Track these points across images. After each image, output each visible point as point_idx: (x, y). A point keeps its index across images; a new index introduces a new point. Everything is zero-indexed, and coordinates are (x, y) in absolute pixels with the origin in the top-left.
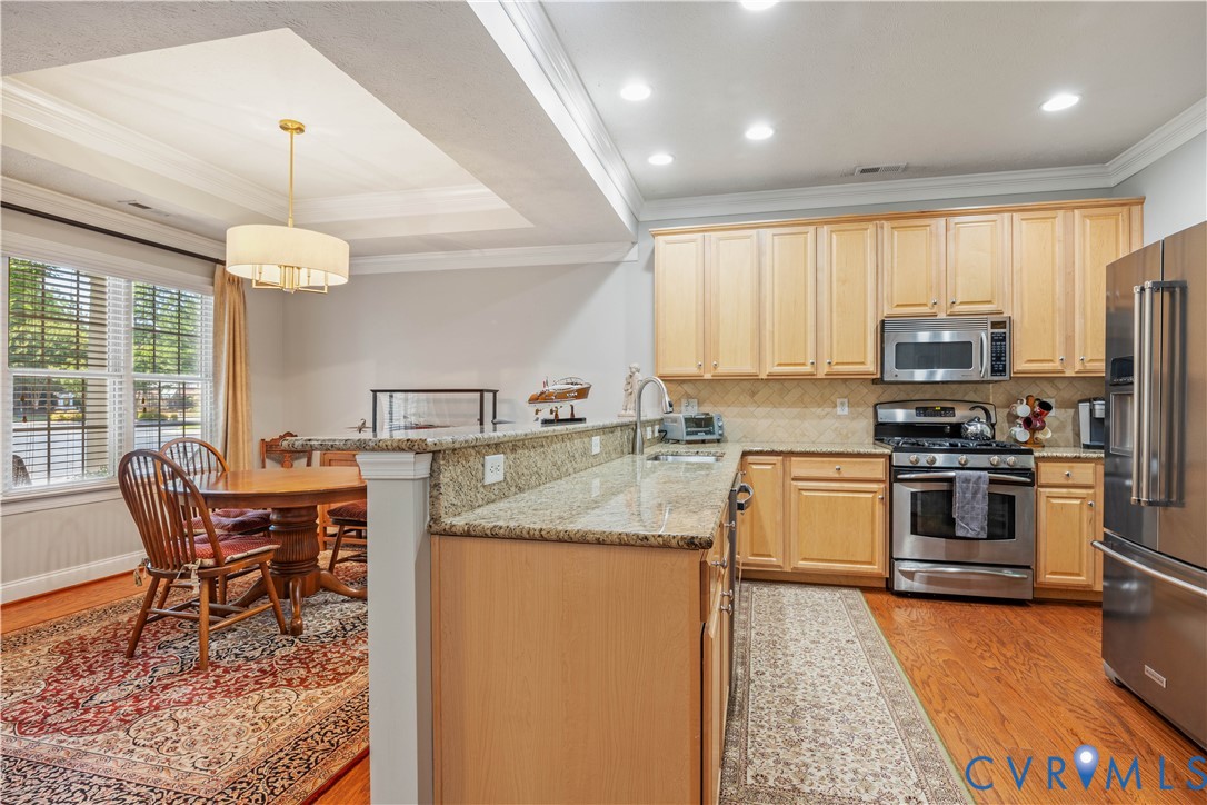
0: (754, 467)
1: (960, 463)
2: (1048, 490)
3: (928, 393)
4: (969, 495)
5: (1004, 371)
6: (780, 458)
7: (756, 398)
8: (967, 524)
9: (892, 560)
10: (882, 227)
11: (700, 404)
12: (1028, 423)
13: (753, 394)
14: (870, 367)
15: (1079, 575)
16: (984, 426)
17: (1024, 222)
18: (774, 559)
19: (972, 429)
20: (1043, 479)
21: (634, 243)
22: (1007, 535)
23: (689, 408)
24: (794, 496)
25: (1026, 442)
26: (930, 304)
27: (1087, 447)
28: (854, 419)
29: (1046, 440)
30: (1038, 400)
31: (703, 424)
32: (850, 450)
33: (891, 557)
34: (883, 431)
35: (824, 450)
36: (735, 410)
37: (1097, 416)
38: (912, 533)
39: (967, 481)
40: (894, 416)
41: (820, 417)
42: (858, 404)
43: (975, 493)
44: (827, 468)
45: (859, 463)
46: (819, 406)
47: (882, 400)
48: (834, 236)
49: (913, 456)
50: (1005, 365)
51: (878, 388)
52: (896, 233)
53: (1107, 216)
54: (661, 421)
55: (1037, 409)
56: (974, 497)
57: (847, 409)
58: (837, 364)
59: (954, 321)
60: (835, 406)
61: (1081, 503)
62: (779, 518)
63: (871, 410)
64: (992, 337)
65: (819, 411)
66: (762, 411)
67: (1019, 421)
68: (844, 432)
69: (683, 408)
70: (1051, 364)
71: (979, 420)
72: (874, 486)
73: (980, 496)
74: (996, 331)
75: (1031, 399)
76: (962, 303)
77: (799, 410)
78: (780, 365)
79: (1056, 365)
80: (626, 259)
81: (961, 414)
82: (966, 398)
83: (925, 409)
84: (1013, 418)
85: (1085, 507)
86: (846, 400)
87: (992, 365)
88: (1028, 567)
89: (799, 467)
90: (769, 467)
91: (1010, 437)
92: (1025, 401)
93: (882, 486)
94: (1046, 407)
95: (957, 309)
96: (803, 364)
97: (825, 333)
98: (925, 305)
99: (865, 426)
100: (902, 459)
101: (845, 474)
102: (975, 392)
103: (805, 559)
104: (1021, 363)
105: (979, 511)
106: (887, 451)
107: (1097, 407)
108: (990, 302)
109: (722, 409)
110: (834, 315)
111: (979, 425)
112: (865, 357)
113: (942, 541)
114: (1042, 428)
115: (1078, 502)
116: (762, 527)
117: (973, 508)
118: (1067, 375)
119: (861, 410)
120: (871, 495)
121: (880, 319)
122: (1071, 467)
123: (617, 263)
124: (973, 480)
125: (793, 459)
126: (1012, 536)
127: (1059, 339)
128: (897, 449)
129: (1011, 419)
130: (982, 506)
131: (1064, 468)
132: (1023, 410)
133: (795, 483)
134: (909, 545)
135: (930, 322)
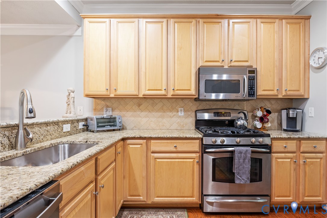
0: (131, 146)
1: (237, 142)
2: (276, 155)
3: (219, 105)
4: (241, 161)
5: (254, 95)
6: (145, 141)
7: (141, 107)
8: (241, 177)
9: (203, 196)
10: (199, 22)
11: (113, 110)
12: (262, 120)
13: (139, 105)
14: (193, 92)
15: (289, 196)
16: (244, 121)
17: (262, 24)
18: (141, 198)
19: (239, 123)
20: (274, 149)
21: (79, 26)
22: (258, 179)
23: (108, 112)
24: (152, 162)
25: (260, 129)
26: (221, 61)
27: (285, 130)
28: (186, 118)
29: (269, 127)
30: (265, 109)
31: (111, 121)
32: (181, 136)
33: (202, 193)
34: (199, 124)
35: (168, 136)
36: (130, 113)
37: (291, 116)
38: (213, 181)
39: (241, 153)
40: (204, 116)
41: (171, 117)
42: (189, 111)
43: (244, 159)
44: (169, 146)
45: (187, 143)
46: (171, 111)
47: (199, 108)
48: (176, 24)
49: (213, 139)
50: (254, 92)
51: (197, 103)
52: (205, 25)
53: (295, 23)
54: (86, 120)
55: (265, 113)
56: (244, 162)
57: (183, 113)
58: (177, 90)
59: (232, 70)
60: (178, 112)
61: (291, 160)
62: (144, 174)
63: (194, 113)
64: (249, 78)
65: (170, 114)
66: (144, 114)
67: (257, 118)
68: (182, 124)
69: (104, 112)
70: (273, 92)
71: (242, 118)
72: (194, 155)
73: (247, 160)
74: (250, 75)
75: (262, 109)
76: (235, 61)
77: (161, 113)
78: (149, 90)
79: (275, 92)
80: (75, 34)
81: (233, 115)
82: (235, 108)
83: (218, 113)
84: (254, 117)
85: (292, 162)
86: (183, 109)
87: (249, 92)
88: (267, 196)
89: (155, 146)
90: (139, 146)
91: (253, 125)
92: (260, 109)
93: (198, 155)
94: (269, 112)
95: (233, 64)
96: (161, 90)
97: (171, 74)
98: (218, 61)
99: (190, 122)
100: (208, 141)
101: (179, 149)
102: (238, 105)
103: (158, 197)
104: (260, 91)
105: (247, 169)
106: (200, 136)
107: (291, 112)
108: (247, 61)
109: (124, 113)
110: (176, 65)
111: (242, 121)
112: (191, 87)
113: (227, 184)
114: (268, 122)
115: (289, 160)
116: (135, 180)
117: (243, 167)
118: (279, 97)
119: (189, 113)
120: (192, 160)
121: (197, 68)
122: (287, 143)
123: (70, 37)
124: (244, 152)
125: (152, 141)
126: (260, 180)
127: (276, 80)
128: (205, 135)
129: (253, 117)
130: (247, 166)
131: (283, 143)
132: (259, 114)
133: (153, 155)
134: (211, 186)
135: (220, 70)
